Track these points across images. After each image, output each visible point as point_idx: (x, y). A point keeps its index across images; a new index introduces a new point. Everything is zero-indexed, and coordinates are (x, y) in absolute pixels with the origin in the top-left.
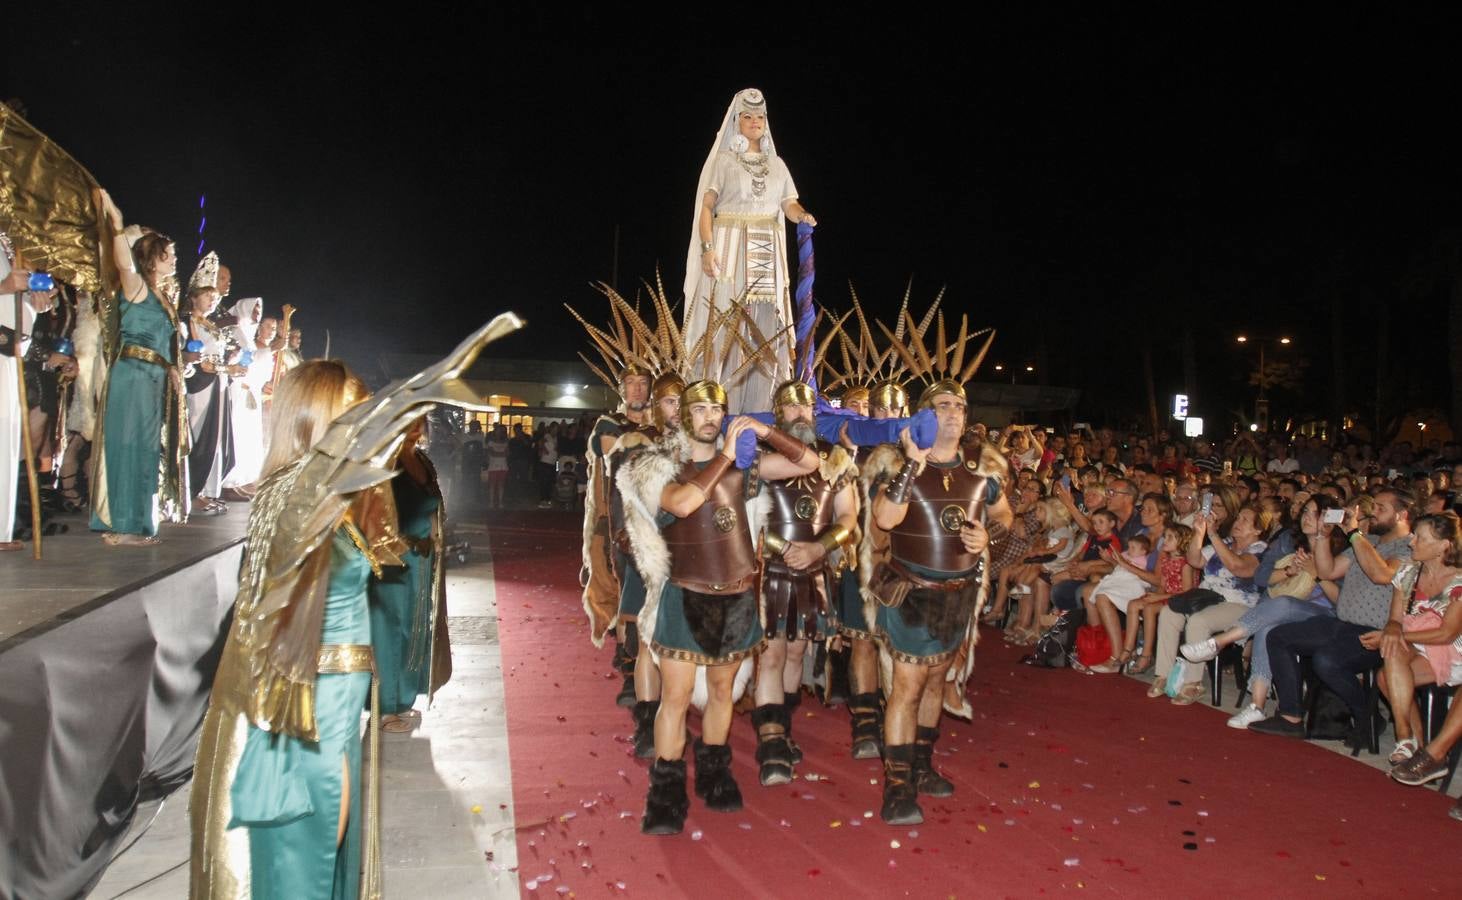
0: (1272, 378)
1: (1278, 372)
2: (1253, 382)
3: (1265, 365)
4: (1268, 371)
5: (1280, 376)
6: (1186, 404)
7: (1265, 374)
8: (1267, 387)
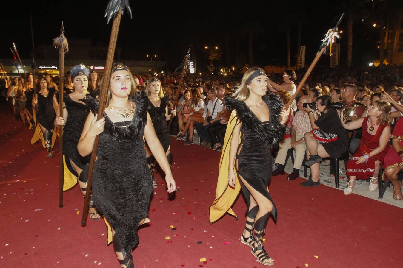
0: (214, 57)
1: (215, 56)
2: (210, 58)
3: (212, 54)
4: (213, 55)
5: (215, 57)
6: (192, 64)
7: (212, 56)
8: (213, 59)
